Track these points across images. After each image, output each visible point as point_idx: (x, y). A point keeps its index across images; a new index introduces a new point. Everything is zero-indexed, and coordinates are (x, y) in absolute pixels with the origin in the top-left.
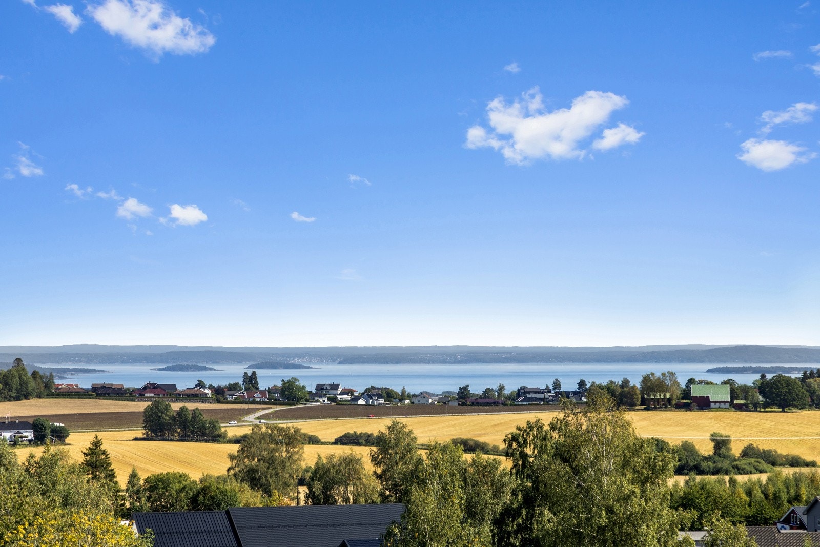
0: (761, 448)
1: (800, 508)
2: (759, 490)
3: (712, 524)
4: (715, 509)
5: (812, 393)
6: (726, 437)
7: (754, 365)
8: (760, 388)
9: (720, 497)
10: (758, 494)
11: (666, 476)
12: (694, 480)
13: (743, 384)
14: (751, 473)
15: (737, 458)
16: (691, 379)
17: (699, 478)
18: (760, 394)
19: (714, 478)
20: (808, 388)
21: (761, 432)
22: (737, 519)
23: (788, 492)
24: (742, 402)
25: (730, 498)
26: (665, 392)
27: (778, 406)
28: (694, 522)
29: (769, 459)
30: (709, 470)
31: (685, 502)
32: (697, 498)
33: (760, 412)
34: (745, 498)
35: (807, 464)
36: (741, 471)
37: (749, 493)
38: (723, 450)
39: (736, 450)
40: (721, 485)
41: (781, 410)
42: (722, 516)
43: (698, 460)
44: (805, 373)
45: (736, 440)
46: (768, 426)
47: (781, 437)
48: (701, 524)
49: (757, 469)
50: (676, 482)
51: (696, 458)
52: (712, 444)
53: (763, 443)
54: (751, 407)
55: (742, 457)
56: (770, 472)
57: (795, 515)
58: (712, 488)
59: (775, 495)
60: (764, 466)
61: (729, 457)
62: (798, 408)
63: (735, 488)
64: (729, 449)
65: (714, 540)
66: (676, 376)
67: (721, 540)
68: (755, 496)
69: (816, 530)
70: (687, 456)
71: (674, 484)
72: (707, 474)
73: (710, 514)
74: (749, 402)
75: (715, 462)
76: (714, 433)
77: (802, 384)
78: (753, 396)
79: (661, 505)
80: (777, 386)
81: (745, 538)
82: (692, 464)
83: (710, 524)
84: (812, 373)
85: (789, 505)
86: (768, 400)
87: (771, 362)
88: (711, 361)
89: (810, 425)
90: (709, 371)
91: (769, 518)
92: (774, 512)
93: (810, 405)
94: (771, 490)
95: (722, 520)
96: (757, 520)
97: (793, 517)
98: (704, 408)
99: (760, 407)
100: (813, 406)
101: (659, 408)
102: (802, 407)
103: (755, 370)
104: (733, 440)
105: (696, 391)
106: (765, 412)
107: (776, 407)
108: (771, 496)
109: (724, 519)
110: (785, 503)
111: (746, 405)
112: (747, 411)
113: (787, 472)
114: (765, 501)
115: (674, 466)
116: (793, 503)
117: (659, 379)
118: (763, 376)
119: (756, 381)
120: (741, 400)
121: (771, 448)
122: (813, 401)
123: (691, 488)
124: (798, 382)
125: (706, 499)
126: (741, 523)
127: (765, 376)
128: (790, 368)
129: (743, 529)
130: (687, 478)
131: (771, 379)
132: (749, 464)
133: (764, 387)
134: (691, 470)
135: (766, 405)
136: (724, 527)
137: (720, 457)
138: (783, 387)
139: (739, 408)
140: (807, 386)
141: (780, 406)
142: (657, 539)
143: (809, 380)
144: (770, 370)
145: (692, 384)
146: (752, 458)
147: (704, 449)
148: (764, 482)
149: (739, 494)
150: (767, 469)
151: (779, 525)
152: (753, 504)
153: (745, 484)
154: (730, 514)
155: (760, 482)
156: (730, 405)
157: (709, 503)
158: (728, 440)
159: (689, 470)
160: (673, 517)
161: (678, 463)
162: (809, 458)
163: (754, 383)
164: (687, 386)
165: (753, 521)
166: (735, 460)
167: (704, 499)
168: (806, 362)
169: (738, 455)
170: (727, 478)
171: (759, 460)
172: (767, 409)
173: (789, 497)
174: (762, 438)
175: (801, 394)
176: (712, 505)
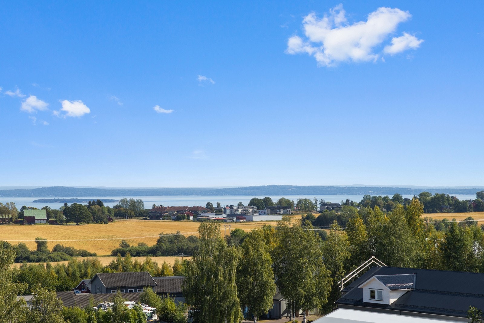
0: (64, 246)
1: (87, 281)
2: (64, 271)
3: (36, 291)
4: (38, 282)
5: (94, 214)
6: (45, 240)
7: (60, 198)
8: (64, 211)
9: (41, 275)
10: (63, 273)
11: (10, 264)
12: (26, 265)
13: (54, 209)
14: (59, 261)
15: (51, 252)
16: (24, 206)
17: (28, 264)
18: (64, 215)
19: (37, 264)
20: (91, 211)
21: (64, 237)
22: (51, 287)
23: (80, 272)
24: (54, 219)
25: (47, 275)
26: (8, 214)
27: (74, 221)
28: (26, 290)
29: (69, 252)
30: (35, 260)
31: (21, 278)
32: (28, 276)
33: (64, 225)
34: (55, 275)
35: (91, 255)
36: (53, 260)
37: (58, 272)
38: (43, 248)
39: (50, 247)
40: (41, 268)
41: (76, 224)
42: (42, 286)
43: (28, 254)
44: (90, 203)
45: (50, 242)
46: (68, 233)
47: (76, 239)
48: (30, 291)
49: (62, 259)
50: (15, 267)
51: (27, 252)
52: (36, 244)
53: (66, 243)
54: (59, 222)
55: (54, 251)
56: (70, 260)
57: (84, 285)
58: (36, 270)
59: (73, 273)
60: (66, 256)
61: (46, 251)
62: (86, 222)
63: (50, 270)
64: (46, 247)
65: (37, 300)
66: (15, 205)
67: (42, 300)
68: (61, 274)
69: (96, 293)
70: (21, 251)
71: (14, 268)
72: (33, 262)
73: (35, 285)
74: (58, 219)
75: (37, 255)
76: (37, 238)
77: (88, 209)
78: (60, 216)
79: (6, 280)
80: (74, 210)
81: (55, 298)
82: (24, 256)
83: (35, 291)
84: (94, 202)
85: (81, 279)
86: (68, 218)
87: (70, 196)
88: (35, 196)
89: (93, 232)
90: (35, 202)
91: (70, 287)
92: (72, 283)
93: (93, 221)
94: (71, 270)
95: (42, 288)
96: (62, 288)
97: (83, 285)
98: (31, 223)
99: (64, 222)
100: (94, 222)
101: (5, 224)
102: (88, 222)
103: (61, 201)
104: (48, 242)
105: (27, 214)
106: (67, 225)
107: (73, 222)
108: (71, 274)
109: (43, 288)
110: (79, 278)
111: (56, 221)
112: (57, 225)
113: (80, 259)
114: (67, 277)
115: (14, 257)
116: (83, 278)
117: (5, 206)
118: (66, 205)
119: (62, 207)
120: (53, 218)
121: (70, 246)
122: (94, 218)
123: (24, 270)
124: (86, 208)
125: (33, 276)
126: (53, 289)
127: (67, 204)
128: (81, 199)
129: (54, 293)
130: (22, 264)
131: (70, 206)
132: (58, 256)
133: (67, 211)
134: (23, 260)
135: (67, 221)
136: (43, 292)
137: (41, 252)
138: (77, 210)
139: (52, 223)
140: (91, 210)
141: (75, 221)
142: (4, 300)
143: (92, 206)
144: (70, 201)
145: (24, 209)
146: (59, 252)
147: (31, 247)
148: (66, 266)
149: (52, 273)
150: (68, 259)
151: (75, 291)
152: (60, 279)
153: (55, 267)
154: (47, 285)
155: (64, 265)
156: (46, 221)
157: (35, 279)
158: (45, 242)
159: (22, 260)
160: (14, 287)
161: (16, 256)
162: (92, 252)
163: (60, 209)
164: (21, 210)
165: (60, 289)
166: (50, 253)
167: (31, 277)
168: (90, 196)
169: (51, 250)
170: (45, 264)
171: (63, 253)
172: (68, 224)
173: (81, 274)
174: (65, 240)
175: (87, 215)
176: (36, 280)
